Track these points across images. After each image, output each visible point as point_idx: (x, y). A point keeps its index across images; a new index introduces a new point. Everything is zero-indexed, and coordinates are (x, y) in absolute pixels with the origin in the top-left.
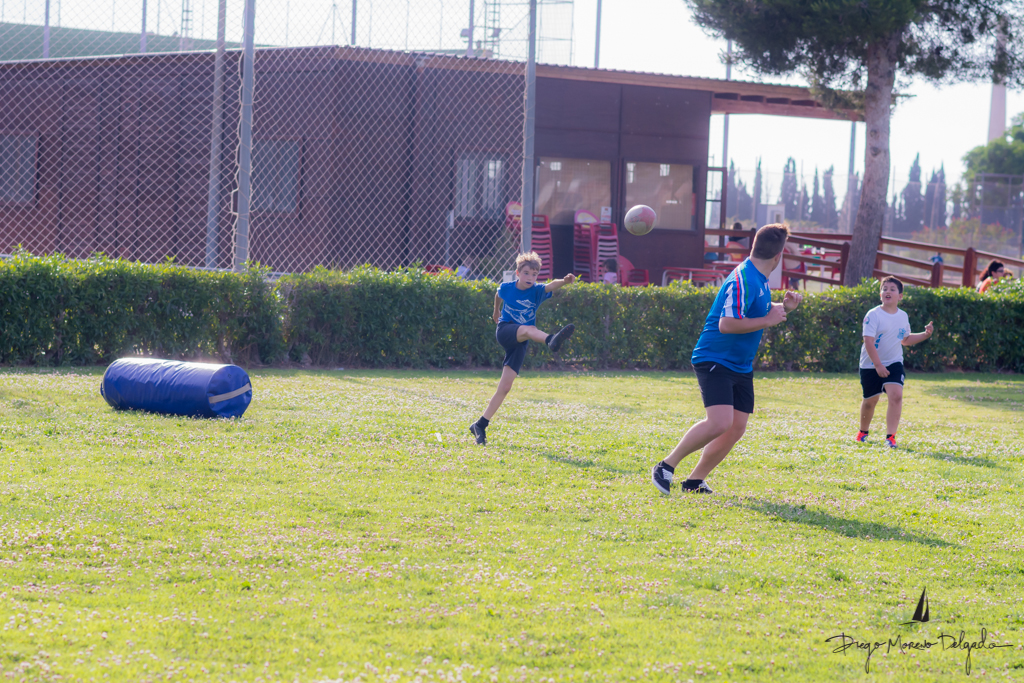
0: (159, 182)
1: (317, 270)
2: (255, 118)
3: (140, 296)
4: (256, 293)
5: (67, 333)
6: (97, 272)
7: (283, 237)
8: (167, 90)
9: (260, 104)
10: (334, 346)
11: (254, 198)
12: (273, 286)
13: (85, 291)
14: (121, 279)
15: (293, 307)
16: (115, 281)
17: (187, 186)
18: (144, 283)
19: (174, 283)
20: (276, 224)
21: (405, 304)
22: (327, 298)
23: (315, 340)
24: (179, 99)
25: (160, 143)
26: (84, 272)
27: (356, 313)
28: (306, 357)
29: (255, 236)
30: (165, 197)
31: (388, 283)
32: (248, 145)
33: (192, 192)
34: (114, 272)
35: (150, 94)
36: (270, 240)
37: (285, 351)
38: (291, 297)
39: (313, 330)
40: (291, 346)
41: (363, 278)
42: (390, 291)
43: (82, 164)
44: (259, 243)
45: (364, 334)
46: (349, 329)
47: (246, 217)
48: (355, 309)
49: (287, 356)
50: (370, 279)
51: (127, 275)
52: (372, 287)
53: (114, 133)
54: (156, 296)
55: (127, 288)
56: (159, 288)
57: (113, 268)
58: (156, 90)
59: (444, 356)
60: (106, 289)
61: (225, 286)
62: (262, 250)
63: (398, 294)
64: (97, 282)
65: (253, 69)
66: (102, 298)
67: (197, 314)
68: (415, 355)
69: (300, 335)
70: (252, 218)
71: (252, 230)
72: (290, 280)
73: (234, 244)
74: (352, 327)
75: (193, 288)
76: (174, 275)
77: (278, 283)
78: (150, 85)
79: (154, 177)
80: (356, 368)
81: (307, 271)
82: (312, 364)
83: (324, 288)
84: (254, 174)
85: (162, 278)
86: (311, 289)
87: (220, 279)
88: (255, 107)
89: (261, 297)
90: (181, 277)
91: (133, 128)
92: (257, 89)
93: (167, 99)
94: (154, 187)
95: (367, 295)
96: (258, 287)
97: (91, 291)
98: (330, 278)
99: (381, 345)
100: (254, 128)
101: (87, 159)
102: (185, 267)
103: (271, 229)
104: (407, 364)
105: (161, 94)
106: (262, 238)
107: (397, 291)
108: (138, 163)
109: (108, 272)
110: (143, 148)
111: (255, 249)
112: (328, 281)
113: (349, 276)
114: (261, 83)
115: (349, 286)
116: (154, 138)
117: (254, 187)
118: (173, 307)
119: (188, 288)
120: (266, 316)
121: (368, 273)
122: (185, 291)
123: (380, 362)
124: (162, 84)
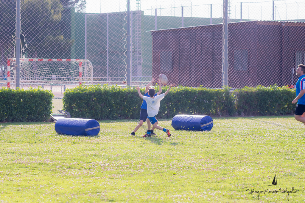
0: (207, 63)
1: (246, 87)
2: (229, 43)
3: (192, 97)
4: (227, 95)
5: (171, 109)
6: (179, 90)
7: (238, 78)
8: (209, 36)
9: (230, 39)
10: (251, 110)
11: (229, 67)
12: (232, 93)
13: (176, 96)
14: (186, 92)
15: (238, 99)
16: (184, 93)
17: (216, 64)
18: (194, 93)
19: (202, 93)
20: (236, 74)
21: (272, 97)
22: (248, 96)
23: (245, 108)
24: (213, 38)
25: (208, 51)
26: (175, 91)
27: (257, 100)
28: (243, 113)
29: (230, 78)
30: (209, 68)
31: (266, 90)
32: (227, 51)
33: (217, 66)
34: (184, 90)
35: (204, 37)
36: (234, 79)
37: (236, 112)
38: (237, 95)
39: (244, 105)
40: (238, 110)
41: (259, 89)
42: (267, 93)
43: (184, 59)
44: (231, 80)
45: (260, 106)
46: (255, 105)
47: (227, 73)
48: (257, 98)
49: (237, 113)
50: (261, 90)
51: (188, 91)
52: (262, 92)
53: (194, 49)
54: (197, 97)
55: (188, 95)
56: (197, 95)
57: (184, 89)
58: (206, 36)
59: (285, 111)
60: (182, 95)
61: (217, 93)
62: (232, 82)
63: (270, 94)
64: (179, 94)
65: (228, 29)
66: (181, 98)
67: (210, 102)
68: (276, 112)
69: (241, 107)
70: (229, 73)
71: (229, 76)
72: (237, 91)
73: (224, 81)
74: (256, 104)
75: (208, 94)
76: (202, 90)
77: (234, 92)
78: (204, 35)
79: (206, 62)
80: (258, 116)
81: (243, 88)
82: (245, 115)
83: (247, 92)
84: (229, 60)
85: (198, 91)
86: (243, 93)
87: (216, 91)
88: (229, 40)
89: (228, 96)
90: (204, 91)
91: (199, 48)
92: (229, 35)
93: (209, 38)
94: (206, 65)
95: (260, 94)
96: (227, 93)
97: (177, 96)
98: (249, 90)
99: (265, 109)
100: (229, 46)
101: (186, 57)
102: (205, 88)
103: (235, 76)
104: (273, 114)
105: (207, 37)
106: (232, 79)
107: (269, 93)
108: (201, 58)
109: (182, 90)
110: (202, 53)
111: (230, 82)
112: (248, 91)
113: (255, 89)
114: (230, 33)
115: (255, 92)
116: (206, 50)
117: (229, 64)
118: (202, 100)
119: (206, 94)
120: (230, 102)
121: (260, 88)
122: (205, 95)
123: (265, 114)
124: (207, 34)
